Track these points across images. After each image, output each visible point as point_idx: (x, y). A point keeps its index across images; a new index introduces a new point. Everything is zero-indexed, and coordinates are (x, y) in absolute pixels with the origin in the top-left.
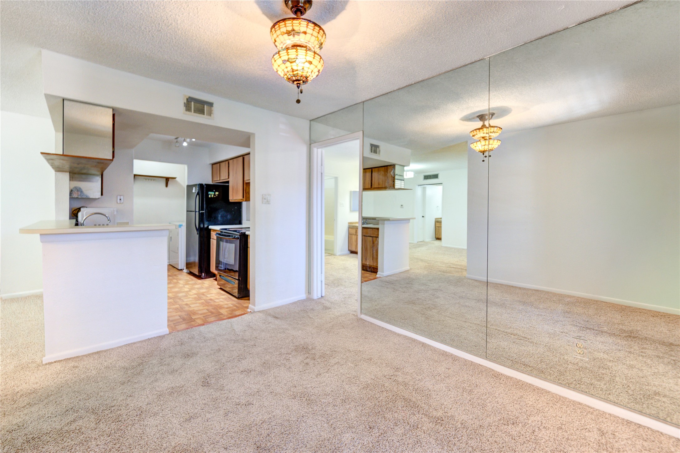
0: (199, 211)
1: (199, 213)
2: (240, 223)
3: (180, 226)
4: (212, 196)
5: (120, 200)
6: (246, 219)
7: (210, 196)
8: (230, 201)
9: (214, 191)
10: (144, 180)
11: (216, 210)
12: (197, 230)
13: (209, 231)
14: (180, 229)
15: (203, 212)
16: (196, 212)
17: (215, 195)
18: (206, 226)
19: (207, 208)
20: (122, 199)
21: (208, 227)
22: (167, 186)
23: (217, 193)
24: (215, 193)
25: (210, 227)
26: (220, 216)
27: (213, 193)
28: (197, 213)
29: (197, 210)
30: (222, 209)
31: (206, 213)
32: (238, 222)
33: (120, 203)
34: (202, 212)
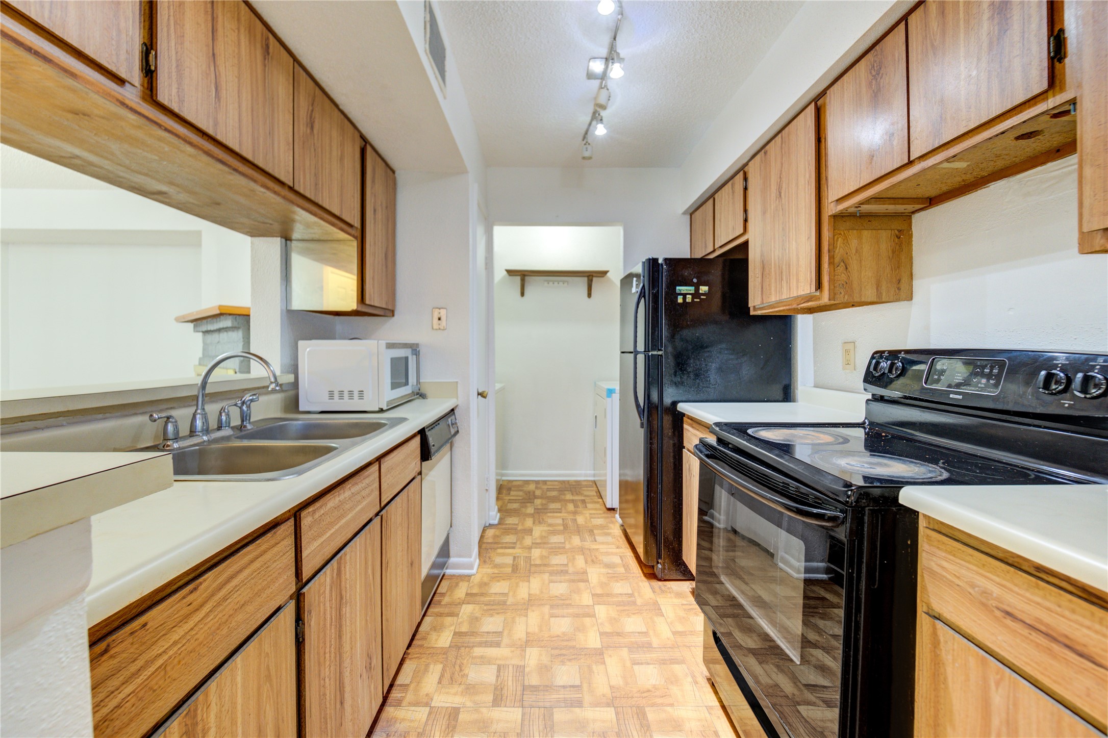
0: (646, 350)
1: (648, 359)
2: (787, 395)
3: (610, 392)
4: (689, 298)
5: (439, 319)
6: (811, 382)
7: (680, 300)
8: (752, 313)
9: (695, 280)
10: (546, 284)
11: (700, 347)
12: (641, 412)
13: (678, 419)
14: (609, 400)
15: (660, 353)
16: (636, 353)
17: (696, 295)
18: (668, 401)
19: (672, 337)
20: (443, 318)
21: (675, 404)
22: (589, 295)
23: (704, 289)
24: (697, 290)
25: (682, 407)
26: (713, 366)
27: (691, 289)
28: (641, 358)
29: (641, 347)
30: (724, 346)
31: (667, 358)
32: (777, 390)
33: (440, 329)
34: (655, 353)
